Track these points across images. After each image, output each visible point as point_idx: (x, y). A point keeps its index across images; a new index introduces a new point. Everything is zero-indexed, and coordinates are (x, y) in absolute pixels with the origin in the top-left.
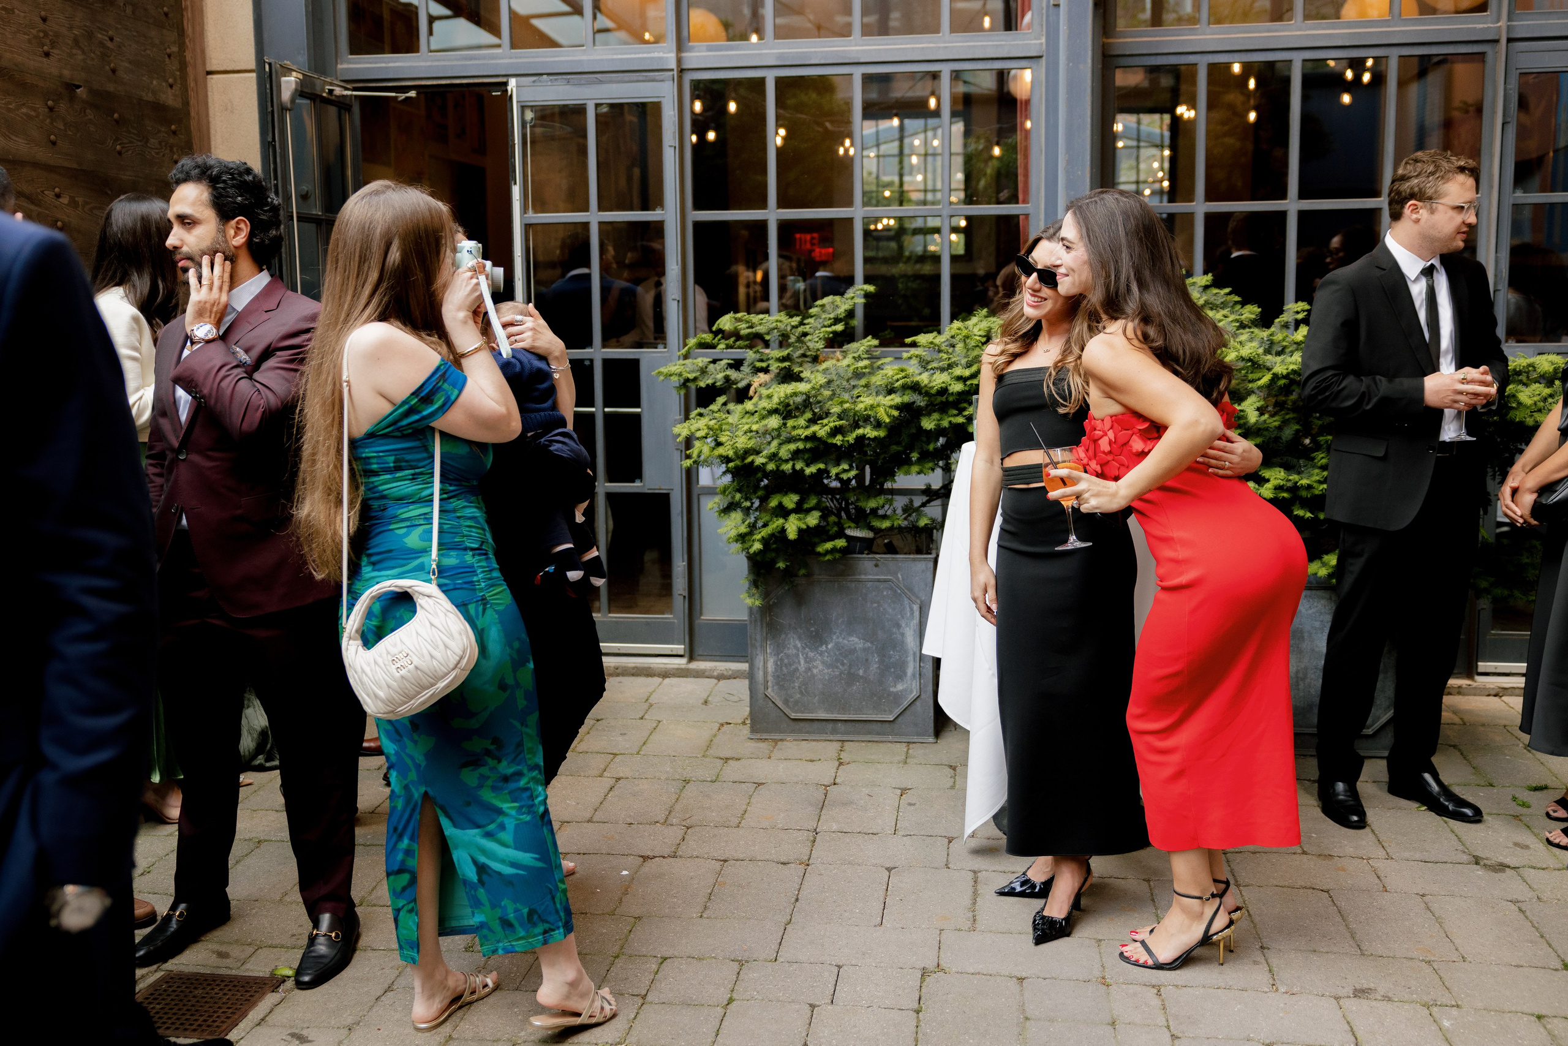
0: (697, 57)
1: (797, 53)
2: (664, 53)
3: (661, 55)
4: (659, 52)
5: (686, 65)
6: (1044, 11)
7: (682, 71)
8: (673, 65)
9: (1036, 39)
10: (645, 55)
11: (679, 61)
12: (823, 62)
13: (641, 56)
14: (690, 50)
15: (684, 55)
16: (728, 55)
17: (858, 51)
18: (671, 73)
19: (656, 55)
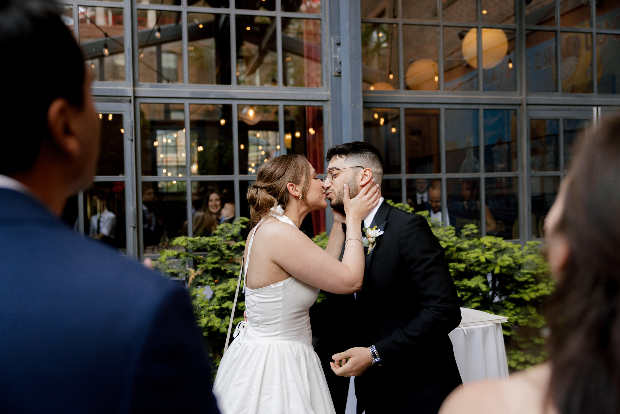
0: (145, 90)
1: (202, 91)
2: (124, 87)
3: (122, 88)
4: (121, 86)
5: (138, 95)
6: (330, 78)
7: (135, 97)
8: (131, 94)
9: (325, 91)
10: (113, 88)
11: (134, 92)
12: (216, 97)
13: (110, 88)
14: (140, 86)
15: (137, 89)
16: (163, 91)
17: (235, 93)
18: (129, 98)
19: (119, 88)
